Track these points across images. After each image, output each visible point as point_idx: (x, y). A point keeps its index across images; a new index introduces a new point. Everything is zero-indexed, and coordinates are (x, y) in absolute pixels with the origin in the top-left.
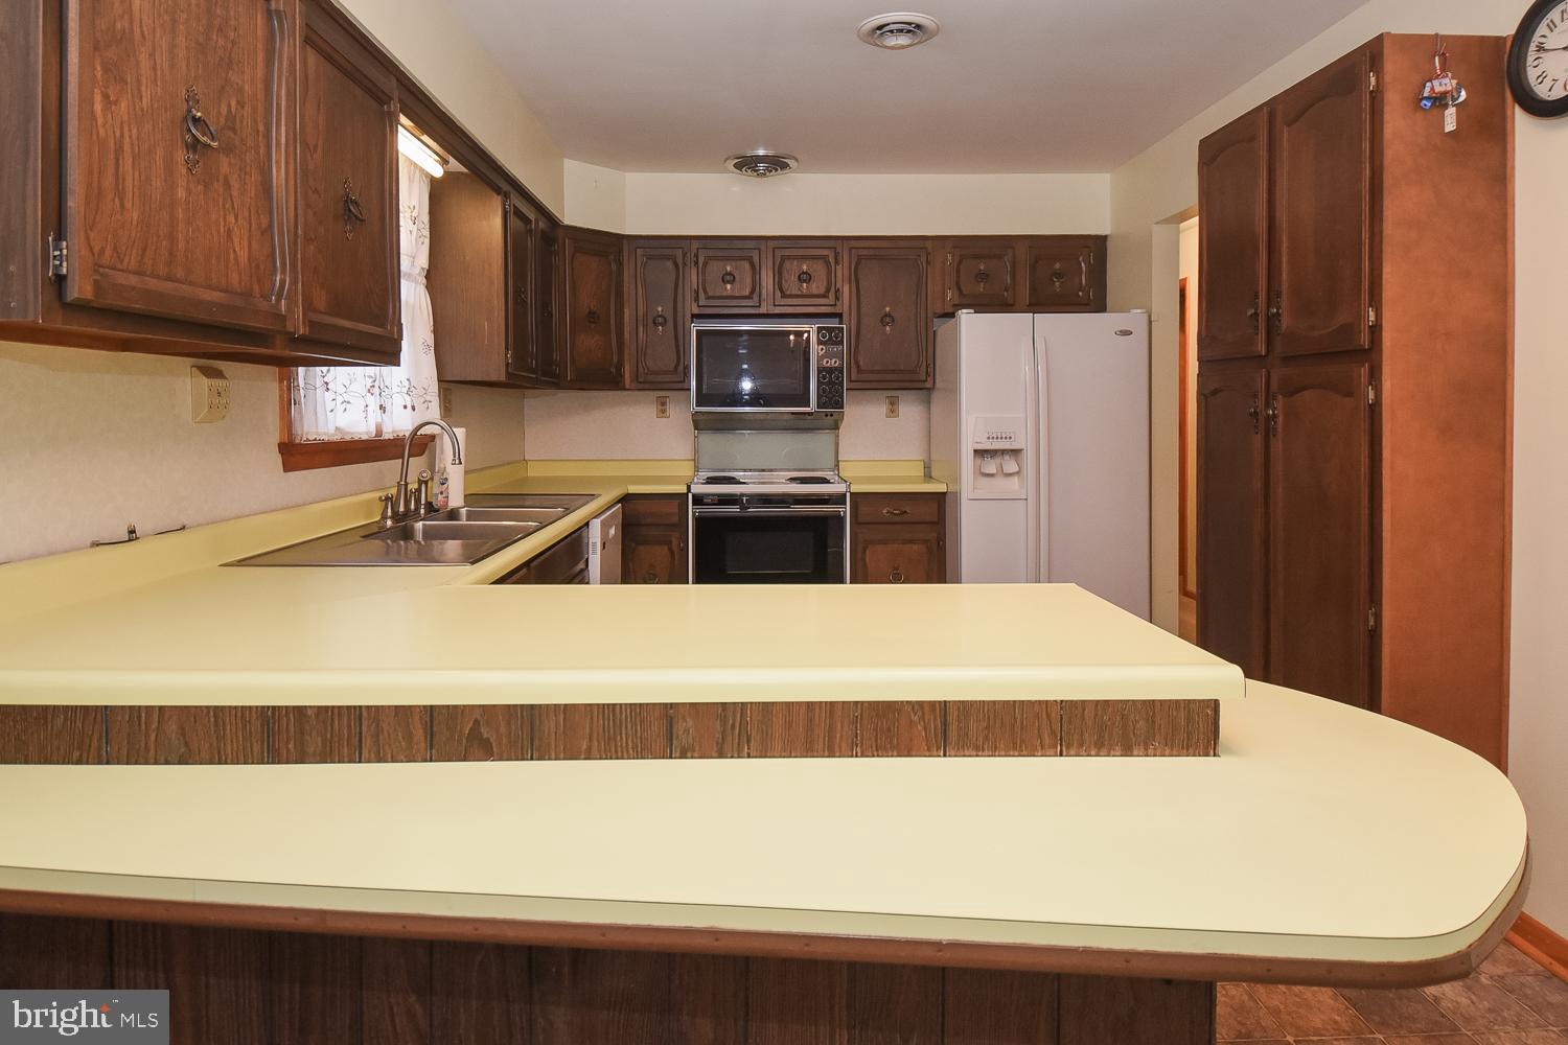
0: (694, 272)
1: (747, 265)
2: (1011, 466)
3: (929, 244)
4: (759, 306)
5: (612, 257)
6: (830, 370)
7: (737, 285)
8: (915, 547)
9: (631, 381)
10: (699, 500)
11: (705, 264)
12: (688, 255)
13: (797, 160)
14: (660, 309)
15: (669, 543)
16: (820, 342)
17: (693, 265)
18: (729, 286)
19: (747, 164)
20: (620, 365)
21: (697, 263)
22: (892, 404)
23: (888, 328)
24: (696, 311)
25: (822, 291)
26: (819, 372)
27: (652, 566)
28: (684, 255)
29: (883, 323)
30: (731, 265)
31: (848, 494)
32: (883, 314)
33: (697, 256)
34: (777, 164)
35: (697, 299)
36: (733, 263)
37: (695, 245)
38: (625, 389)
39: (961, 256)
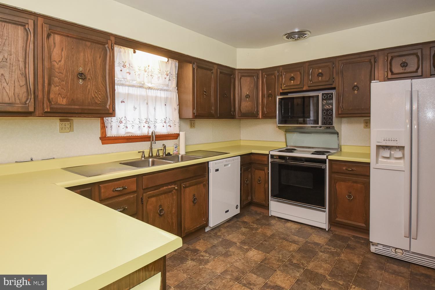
1: (299, 73)
2: (399, 154)
3: (376, 54)
6: (327, 110)
8: (359, 185)
10: (272, 156)
13: (310, 32)
15: (264, 170)
19: (290, 36)
20: (258, 111)
22: (367, 123)
23: (356, 92)
24: (281, 91)
25: (327, 79)
27: (260, 177)
29: (353, 89)
30: (293, 74)
32: (353, 86)
34: (301, 34)
36: (293, 73)
38: (259, 118)
39: (391, 56)
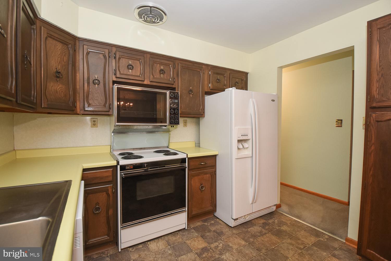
0: (114, 61)
4: (144, 81)
5: (70, 46)
7: (134, 70)
9: (81, 110)
11: (119, 58)
12: (111, 53)
14: (96, 77)
16: (170, 98)
17: (113, 58)
18: (130, 71)
21: (115, 58)
26: (170, 110)
28: (109, 53)
31: (187, 159)
33: (115, 54)
35: (115, 74)
37: (114, 49)
